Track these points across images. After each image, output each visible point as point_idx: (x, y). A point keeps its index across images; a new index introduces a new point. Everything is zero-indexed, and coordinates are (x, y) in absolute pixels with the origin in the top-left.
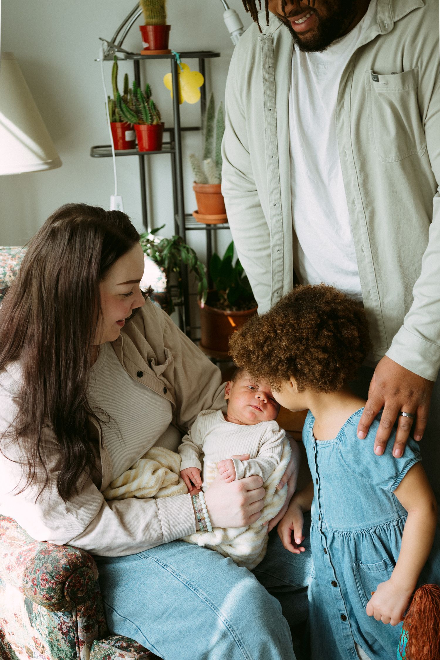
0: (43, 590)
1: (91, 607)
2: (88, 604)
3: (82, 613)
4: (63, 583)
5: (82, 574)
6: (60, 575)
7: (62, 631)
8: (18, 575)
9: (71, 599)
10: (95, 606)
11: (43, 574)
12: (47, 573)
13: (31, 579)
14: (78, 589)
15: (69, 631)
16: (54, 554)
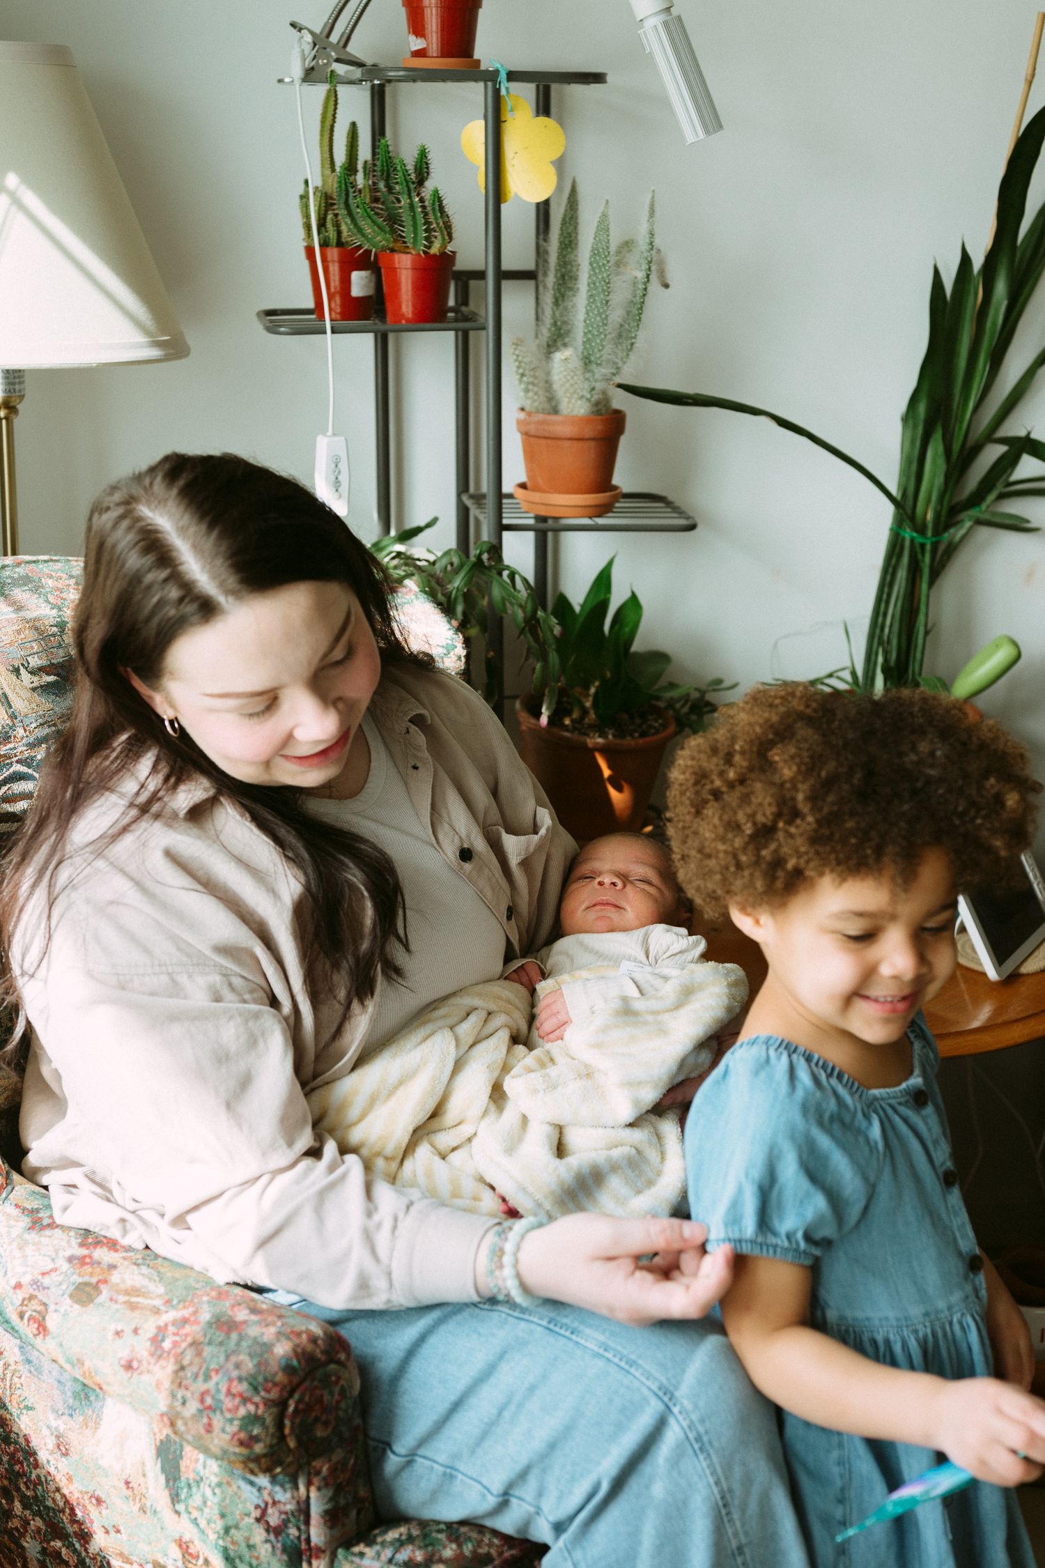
0: (231, 1421)
1: (343, 1463)
2: (338, 1455)
3: (325, 1479)
4: (282, 1404)
5: (326, 1382)
6: (275, 1384)
7: (267, 1523)
8: (158, 1385)
9: (300, 1442)
10: (352, 1461)
11: (231, 1380)
12: (240, 1379)
13: (197, 1395)
14: (316, 1420)
15: (285, 1523)
16: (253, 1331)
